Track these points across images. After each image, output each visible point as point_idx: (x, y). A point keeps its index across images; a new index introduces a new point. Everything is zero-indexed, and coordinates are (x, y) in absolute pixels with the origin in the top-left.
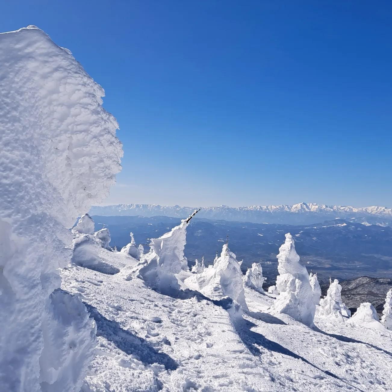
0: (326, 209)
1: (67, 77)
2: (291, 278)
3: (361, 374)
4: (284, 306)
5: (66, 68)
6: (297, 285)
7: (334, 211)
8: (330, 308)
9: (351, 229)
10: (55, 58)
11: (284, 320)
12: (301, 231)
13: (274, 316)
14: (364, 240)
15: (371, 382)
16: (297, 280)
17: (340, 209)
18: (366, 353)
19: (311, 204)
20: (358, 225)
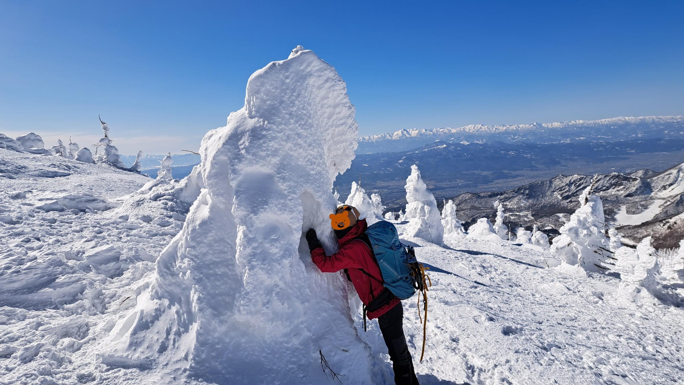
0: (425, 133)
1: (334, 85)
2: (420, 205)
3: (501, 280)
4: (417, 230)
5: (333, 78)
6: (426, 211)
7: (434, 134)
8: (451, 227)
9: (451, 150)
10: (325, 72)
11: (418, 243)
12: (404, 157)
13: (409, 240)
14: (464, 158)
15: (510, 286)
16: (426, 206)
17: (439, 131)
18: (496, 262)
19: (411, 130)
20: (458, 145)
